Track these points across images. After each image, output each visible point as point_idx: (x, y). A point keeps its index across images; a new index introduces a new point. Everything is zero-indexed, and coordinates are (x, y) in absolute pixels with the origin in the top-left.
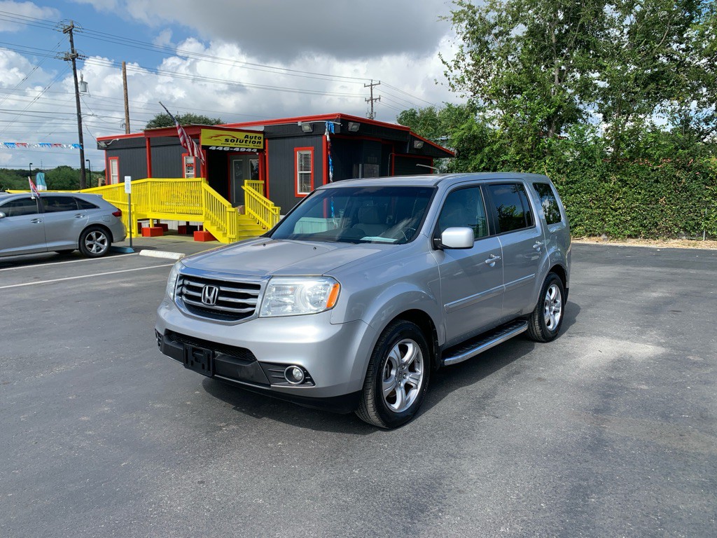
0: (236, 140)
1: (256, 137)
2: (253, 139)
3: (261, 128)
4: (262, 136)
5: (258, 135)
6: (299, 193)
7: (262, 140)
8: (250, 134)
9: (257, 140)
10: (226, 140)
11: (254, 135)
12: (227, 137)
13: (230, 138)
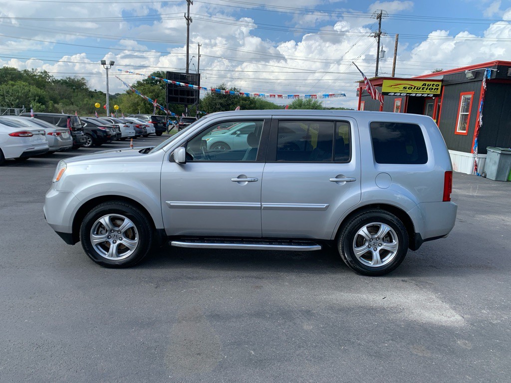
0: (413, 87)
1: (434, 84)
2: (431, 87)
3: (441, 78)
4: (440, 84)
5: (436, 83)
6: (458, 131)
7: (440, 87)
8: (427, 83)
9: (434, 87)
10: (404, 87)
11: (432, 83)
12: (405, 86)
13: (408, 86)
